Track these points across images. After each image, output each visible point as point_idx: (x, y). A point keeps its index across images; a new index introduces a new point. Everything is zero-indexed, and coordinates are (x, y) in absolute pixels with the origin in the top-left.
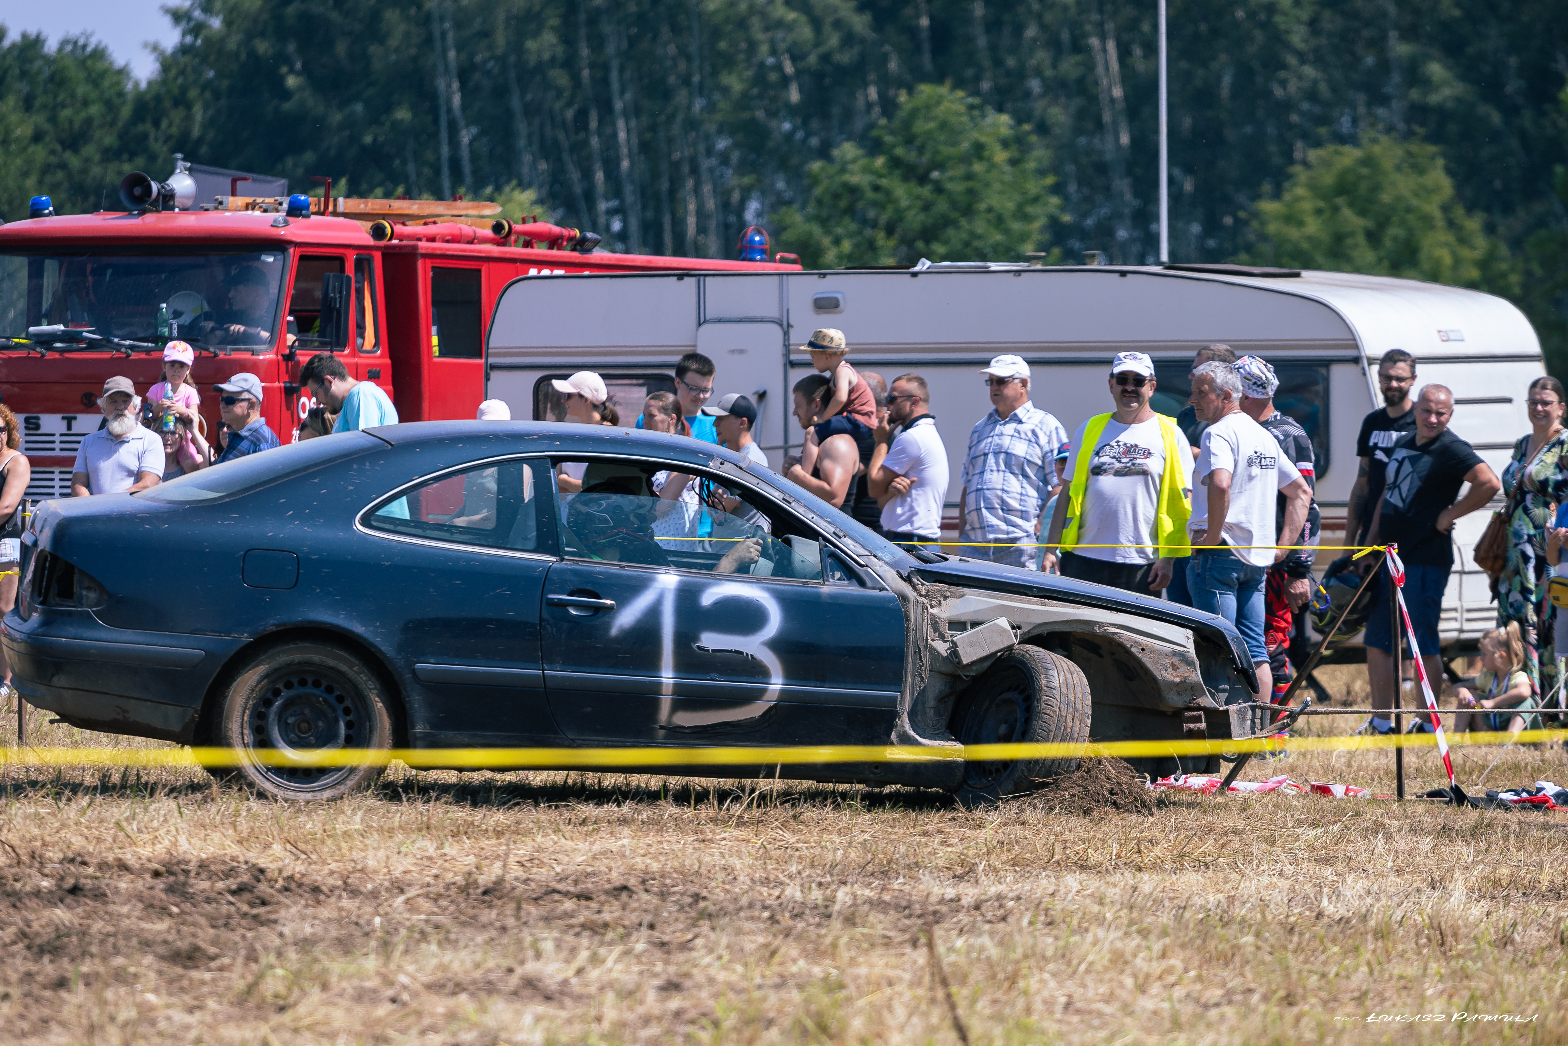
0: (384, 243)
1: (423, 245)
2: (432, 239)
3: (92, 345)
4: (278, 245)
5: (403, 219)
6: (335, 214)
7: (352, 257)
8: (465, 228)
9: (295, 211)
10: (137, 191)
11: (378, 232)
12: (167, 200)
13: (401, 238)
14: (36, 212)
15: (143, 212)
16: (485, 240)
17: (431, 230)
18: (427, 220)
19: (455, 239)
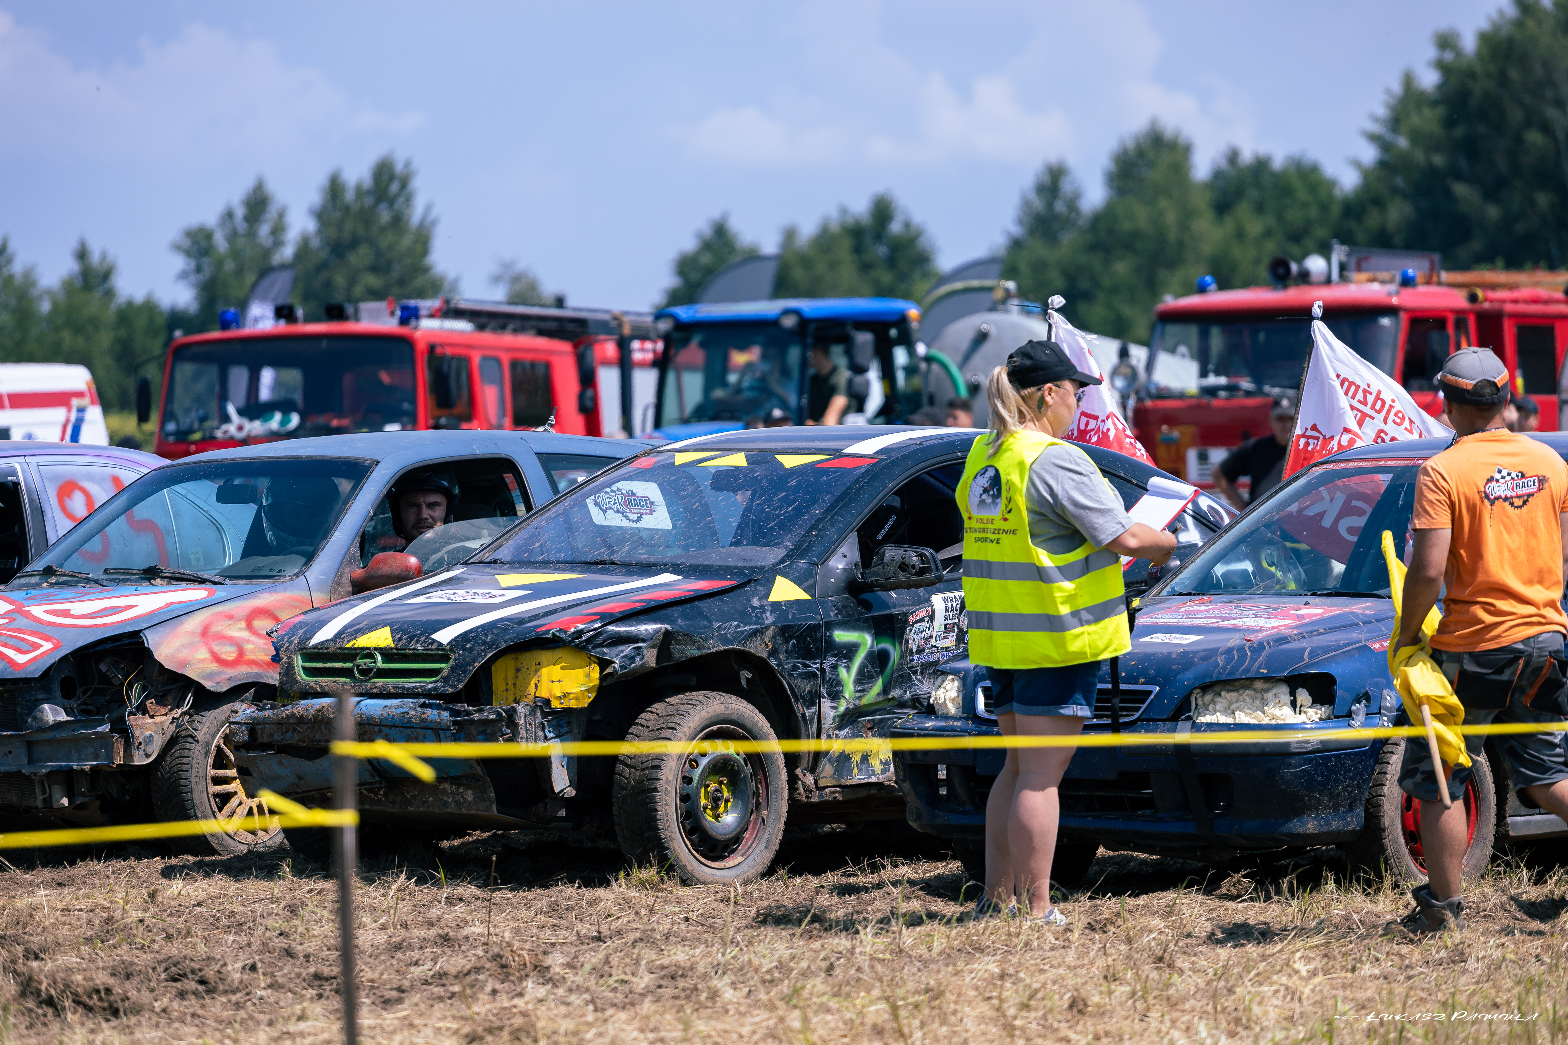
0: (1477, 306)
1: (1509, 307)
2: (1515, 301)
3: (1248, 393)
4: (1391, 311)
5: (1493, 287)
6: (1439, 284)
7: (1451, 319)
8: (1542, 292)
9: (1407, 282)
10: (1281, 271)
11: (1473, 298)
12: (1304, 277)
13: (1491, 301)
14: (1202, 289)
15: (1285, 287)
16: (1557, 301)
17: (1515, 295)
18: (1511, 287)
19: (1535, 301)
